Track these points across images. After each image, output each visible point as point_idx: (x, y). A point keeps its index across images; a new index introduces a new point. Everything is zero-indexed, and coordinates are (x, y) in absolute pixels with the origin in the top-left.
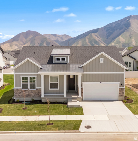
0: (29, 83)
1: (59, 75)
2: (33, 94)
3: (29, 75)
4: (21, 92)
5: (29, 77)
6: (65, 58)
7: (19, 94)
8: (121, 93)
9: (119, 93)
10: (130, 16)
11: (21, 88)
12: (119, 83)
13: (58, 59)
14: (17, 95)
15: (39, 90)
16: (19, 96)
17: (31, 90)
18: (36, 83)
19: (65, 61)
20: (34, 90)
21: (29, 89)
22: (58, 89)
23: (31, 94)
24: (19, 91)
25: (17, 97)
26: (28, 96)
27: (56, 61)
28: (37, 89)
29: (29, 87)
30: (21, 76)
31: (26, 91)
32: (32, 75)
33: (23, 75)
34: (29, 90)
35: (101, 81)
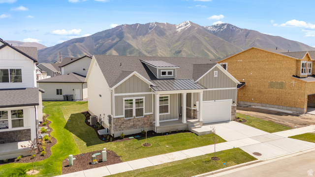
0: (134, 108)
1: (170, 94)
2: (140, 124)
3: (134, 95)
4: (123, 123)
5: (134, 99)
6: (172, 71)
7: (121, 125)
8: (234, 111)
9: (232, 112)
10: (123, 25)
11: (124, 116)
12: (232, 100)
13: (164, 73)
14: (118, 127)
15: (148, 116)
16: (120, 129)
17: (138, 119)
18: (144, 107)
19: (172, 75)
20: (142, 118)
21: (134, 116)
22: (169, 113)
23: (137, 123)
24: (120, 121)
25: (117, 131)
26: (134, 126)
27: (162, 76)
28: (146, 116)
29: (134, 114)
30: (124, 99)
31: (130, 119)
32: (138, 96)
33: (126, 96)
34: (134, 118)
35: (215, 100)
